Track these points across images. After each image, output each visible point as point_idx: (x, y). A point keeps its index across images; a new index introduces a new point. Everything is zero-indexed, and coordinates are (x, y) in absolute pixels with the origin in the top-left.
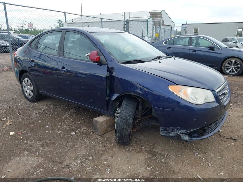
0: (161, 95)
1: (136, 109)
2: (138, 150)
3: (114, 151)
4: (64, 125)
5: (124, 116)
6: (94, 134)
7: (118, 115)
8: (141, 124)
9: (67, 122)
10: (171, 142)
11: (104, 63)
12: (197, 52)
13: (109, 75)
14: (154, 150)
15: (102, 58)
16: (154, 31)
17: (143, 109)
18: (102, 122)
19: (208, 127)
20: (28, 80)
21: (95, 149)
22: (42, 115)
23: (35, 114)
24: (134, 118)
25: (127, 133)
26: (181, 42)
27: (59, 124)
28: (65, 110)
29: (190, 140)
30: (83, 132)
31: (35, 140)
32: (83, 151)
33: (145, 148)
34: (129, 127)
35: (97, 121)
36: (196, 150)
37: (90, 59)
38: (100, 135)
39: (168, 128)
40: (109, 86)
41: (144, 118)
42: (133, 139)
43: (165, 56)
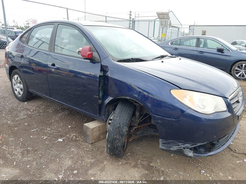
0: (162, 100)
1: (131, 116)
2: (133, 164)
3: (104, 164)
4: (52, 129)
5: (116, 123)
6: (84, 142)
7: (110, 122)
8: (138, 133)
9: (56, 126)
10: (172, 155)
11: (97, 61)
12: (205, 54)
13: (102, 75)
14: (152, 165)
15: (95, 54)
16: (161, 31)
17: (140, 115)
18: (94, 128)
19: (218, 141)
20: (18, 78)
21: (82, 161)
22: (30, 116)
23: (22, 115)
24: (130, 126)
25: (119, 144)
26: (187, 43)
27: (47, 128)
28: (56, 112)
29: (195, 157)
30: (72, 138)
31: (16, 146)
32: (68, 163)
33: (142, 162)
34: (122, 138)
35: (87, 128)
36: (202, 166)
37: (81, 55)
38: (90, 143)
39: (169, 141)
40: (102, 87)
41: (142, 126)
42: (129, 150)
43: (170, 55)
